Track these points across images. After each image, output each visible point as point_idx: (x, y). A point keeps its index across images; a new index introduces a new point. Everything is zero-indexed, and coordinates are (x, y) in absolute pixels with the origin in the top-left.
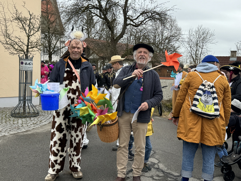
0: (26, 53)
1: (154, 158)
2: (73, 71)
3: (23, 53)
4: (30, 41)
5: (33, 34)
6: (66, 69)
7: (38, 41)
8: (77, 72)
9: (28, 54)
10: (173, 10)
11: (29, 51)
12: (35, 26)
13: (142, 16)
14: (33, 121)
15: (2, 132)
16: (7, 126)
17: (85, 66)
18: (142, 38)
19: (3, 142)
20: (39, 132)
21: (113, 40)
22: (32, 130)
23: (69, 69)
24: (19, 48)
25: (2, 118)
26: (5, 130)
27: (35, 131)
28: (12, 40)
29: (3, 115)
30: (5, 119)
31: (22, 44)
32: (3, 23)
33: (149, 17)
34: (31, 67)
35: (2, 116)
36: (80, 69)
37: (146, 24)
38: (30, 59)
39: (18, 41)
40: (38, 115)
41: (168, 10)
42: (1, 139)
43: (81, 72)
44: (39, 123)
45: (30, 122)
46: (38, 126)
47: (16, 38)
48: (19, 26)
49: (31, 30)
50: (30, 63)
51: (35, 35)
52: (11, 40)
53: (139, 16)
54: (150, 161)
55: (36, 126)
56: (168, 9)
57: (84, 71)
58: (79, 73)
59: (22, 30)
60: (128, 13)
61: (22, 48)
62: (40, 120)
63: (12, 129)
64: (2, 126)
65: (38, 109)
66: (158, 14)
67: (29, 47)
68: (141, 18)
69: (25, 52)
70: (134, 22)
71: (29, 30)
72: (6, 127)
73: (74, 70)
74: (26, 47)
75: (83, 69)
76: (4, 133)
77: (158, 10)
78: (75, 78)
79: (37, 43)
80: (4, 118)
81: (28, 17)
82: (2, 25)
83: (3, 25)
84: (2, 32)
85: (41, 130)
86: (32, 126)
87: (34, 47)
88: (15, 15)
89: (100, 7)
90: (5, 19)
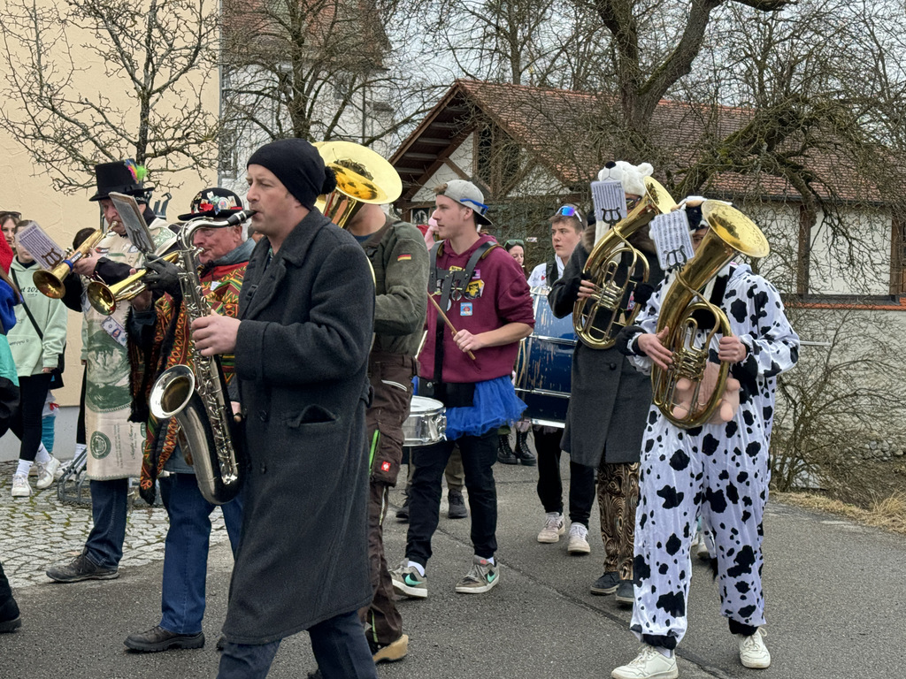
4: (152, 117)
5: (168, 80)
11: (150, 171)
16: (28, 547)
25: (14, 510)
28: (66, 115)
30: (27, 515)
31: (114, 137)
32: (23, 33)
39: (92, 124)
48: (102, 48)
49: (159, 64)
51: (177, 86)
52: (63, 116)
67: (146, 152)
71: (147, 67)
74: (133, 151)
80: (22, 508)
83: (25, 44)
87: (169, 150)
90: (34, 10)
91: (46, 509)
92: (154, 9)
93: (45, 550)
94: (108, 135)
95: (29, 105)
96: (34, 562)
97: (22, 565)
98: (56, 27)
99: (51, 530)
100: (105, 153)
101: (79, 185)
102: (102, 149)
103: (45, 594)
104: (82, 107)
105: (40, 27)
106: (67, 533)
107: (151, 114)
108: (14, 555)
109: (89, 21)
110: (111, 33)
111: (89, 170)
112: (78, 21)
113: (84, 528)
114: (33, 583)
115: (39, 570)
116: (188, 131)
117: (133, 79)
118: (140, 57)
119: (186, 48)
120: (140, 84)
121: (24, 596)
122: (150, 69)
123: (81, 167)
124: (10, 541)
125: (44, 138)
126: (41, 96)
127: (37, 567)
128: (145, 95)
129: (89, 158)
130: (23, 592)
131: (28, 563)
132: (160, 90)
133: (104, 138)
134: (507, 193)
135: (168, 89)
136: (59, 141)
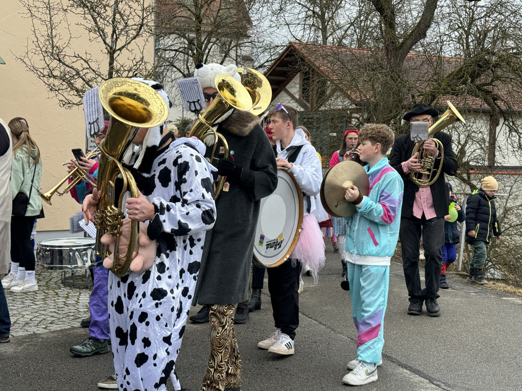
5: (124, 44)
7: (138, 66)
12: (130, 23)
15: (30, 325)
16: (45, 310)
19: (27, 349)
28: (67, 63)
29: (40, 281)
39: (81, 69)
48: (87, 25)
49: (119, 34)
51: (129, 47)
52: (64, 64)
59: (94, 36)
63: (59, 319)
64: (34, 311)
71: (112, 36)
76: (33, 328)
90: (49, 4)
91: (55, 289)
92: (116, 3)
93: (55, 312)
94: (91, 75)
95: (46, 58)
96: (48, 319)
97: (42, 320)
98: (61, 14)
99: (58, 301)
100: (89, 85)
101: (74, 104)
102: (87, 83)
103: (54, 337)
104: (76, 59)
105: (52, 13)
106: (67, 302)
107: (115, 63)
108: (37, 314)
109: (80, 10)
110: (92, 17)
111: (80, 95)
112: (73, 10)
113: (76, 299)
114: (47, 331)
115: (51, 323)
116: (136, 72)
117: (105, 43)
118: (109, 30)
119: (135, 25)
120: (108, 46)
121: (42, 338)
122: (115, 37)
123: (75, 93)
124: (35, 307)
125: (55, 77)
126: (53, 53)
127: (50, 321)
128: (112, 52)
129: (80, 88)
130: (42, 336)
131: (44, 319)
132: (120, 49)
133: (88, 77)
134: (319, 107)
135: (125, 49)
136: (63, 78)
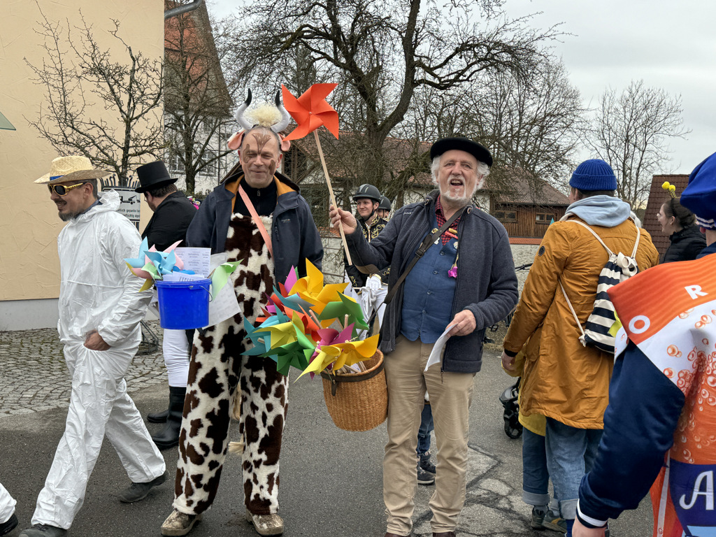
0: (121, 169)
1: (496, 479)
2: (253, 222)
3: (111, 168)
4: (132, 133)
5: (140, 113)
6: (233, 216)
7: (155, 135)
8: (263, 224)
9: (126, 172)
10: (553, 37)
11: (130, 164)
12: (147, 91)
13: (461, 58)
14: (141, 368)
15: (51, 398)
16: (64, 381)
17: (286, 207)
18: (459, 120)
19: (54, 426)
20: (159, 398)
21: (372, 129)
22: (137, 392)
23: (240, 216)
24: (101, 156)
25: (52, 358)
26: (61, 391)
27: (147, 395)
28: (80, 130)
29: (54, 349)
30: (60, 361)
31: (109, 144)
32: (54, 83)
33: (480, 60)
34: (135, 211)
35: (51, 351)
36: (271, 216)
37: (472, 81)
38: (131, 186)
39: (97, 136)
40: (154, 348)
41: (539, 38)
42: (50, 417)
43: (275, 225)
44: (158, 373)
45: (132, 370)
46: (154, 381)
47: (91, 126)
48: (102, 92)
49: (137, 103)
50: (133, 199)
51: (146, 116)
52: (79, 132)
53: (451, 57)
54: (485, 489)
55: (150, 381)
56: (539, 36)
57: (284, 221)
58: (269, 228)
59: (110, 104)
60: (419, 48)
61: (110, 154)
62: (160, 363)
64: (52, 382)
65: (155, 333)
66: (507, 49)
67: (129, 153)
68: (458, 63)
69: (117, 168)
70: (435, 76)
71: (129, 104)
72: (62, 383)
73: (255, 218)
74: (121, 152)
75: (281, 216)
76: (55, 401)
77: (507, 38)
78: (258, 243)
79: (154, 141)
80: (56, 357)
81: (127, 64)
82: (51, 88)
83: (56, 89)
84: (52, 109)
85: (162, 393)
86: (138, 380)
87: (143, 152)
88: (89, 60)
89: (335, 34)
98: (75, 80)
100: (104, 153)
102: (102, 151)
105: (65, 80)
109: (94, 78)
110: (109, 84)
112: (88, 76)
117: (121, 111)
118: (125, 98)
119: (151, 94)
120: (125, 114)
122: (132, 105)
125: (68, 143)
126: (66, 119)
128: (128, 121)
132: (137, 118)
